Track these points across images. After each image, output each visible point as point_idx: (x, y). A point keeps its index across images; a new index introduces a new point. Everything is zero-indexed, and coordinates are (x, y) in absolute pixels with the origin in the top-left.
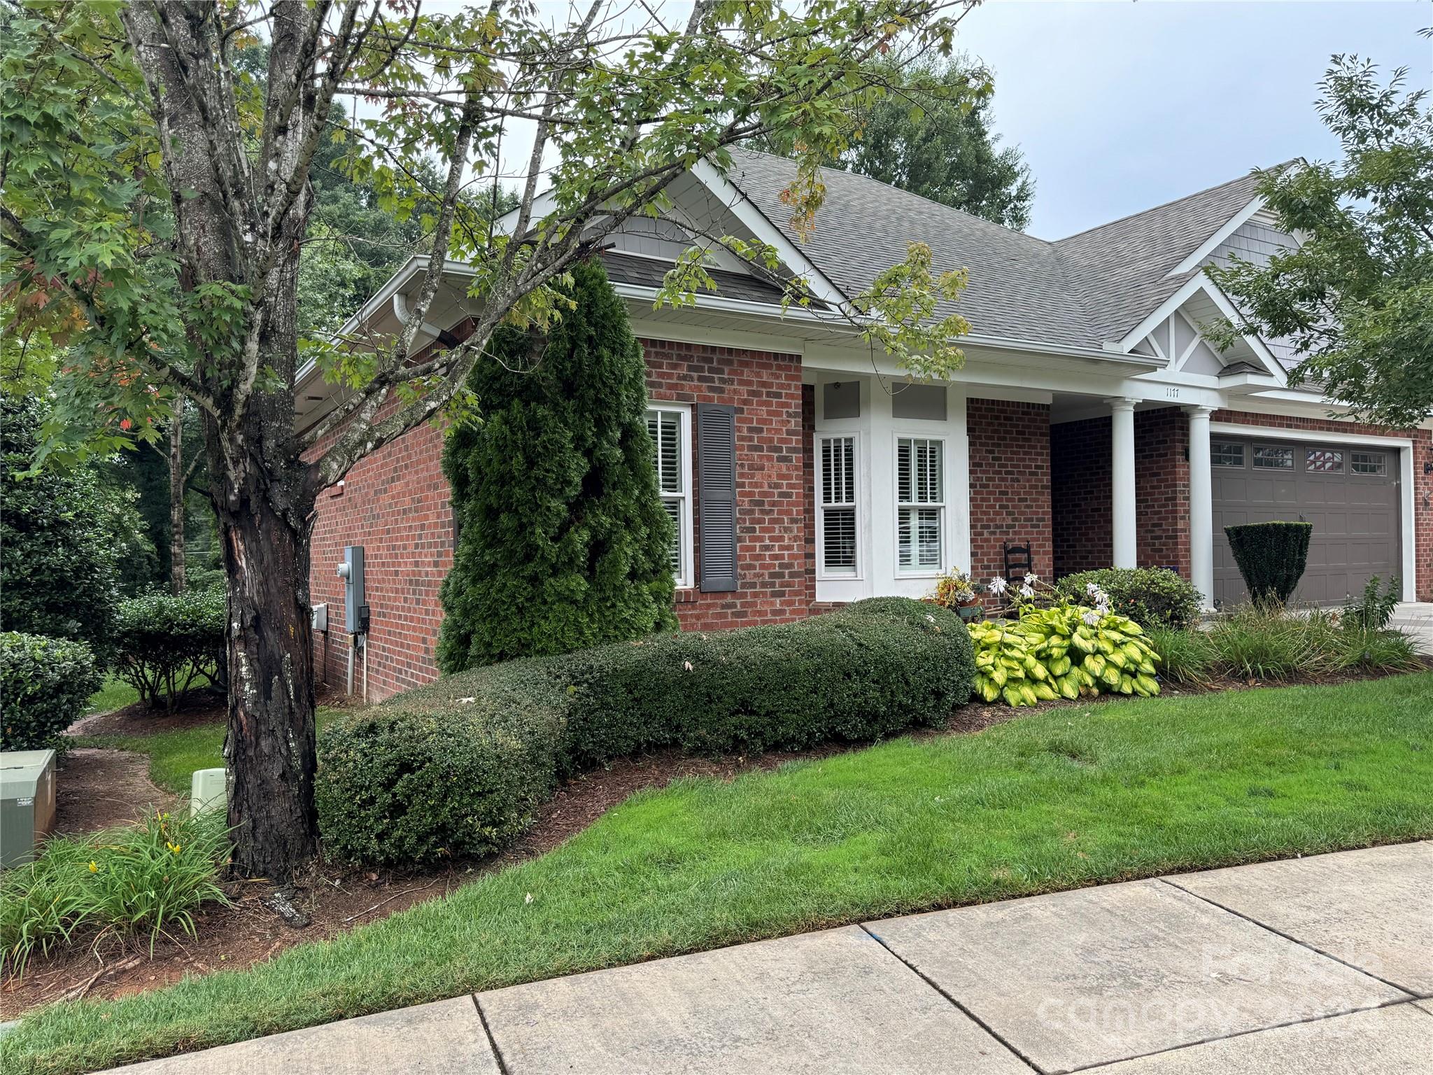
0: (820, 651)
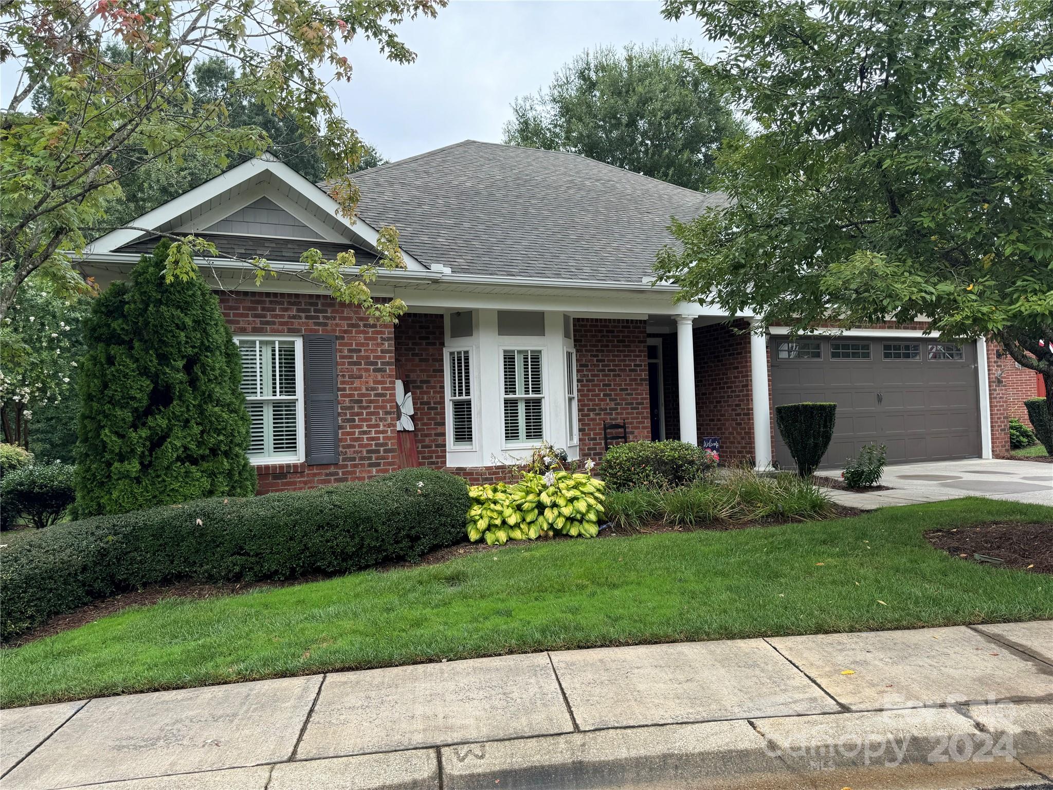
0: (299, 511)
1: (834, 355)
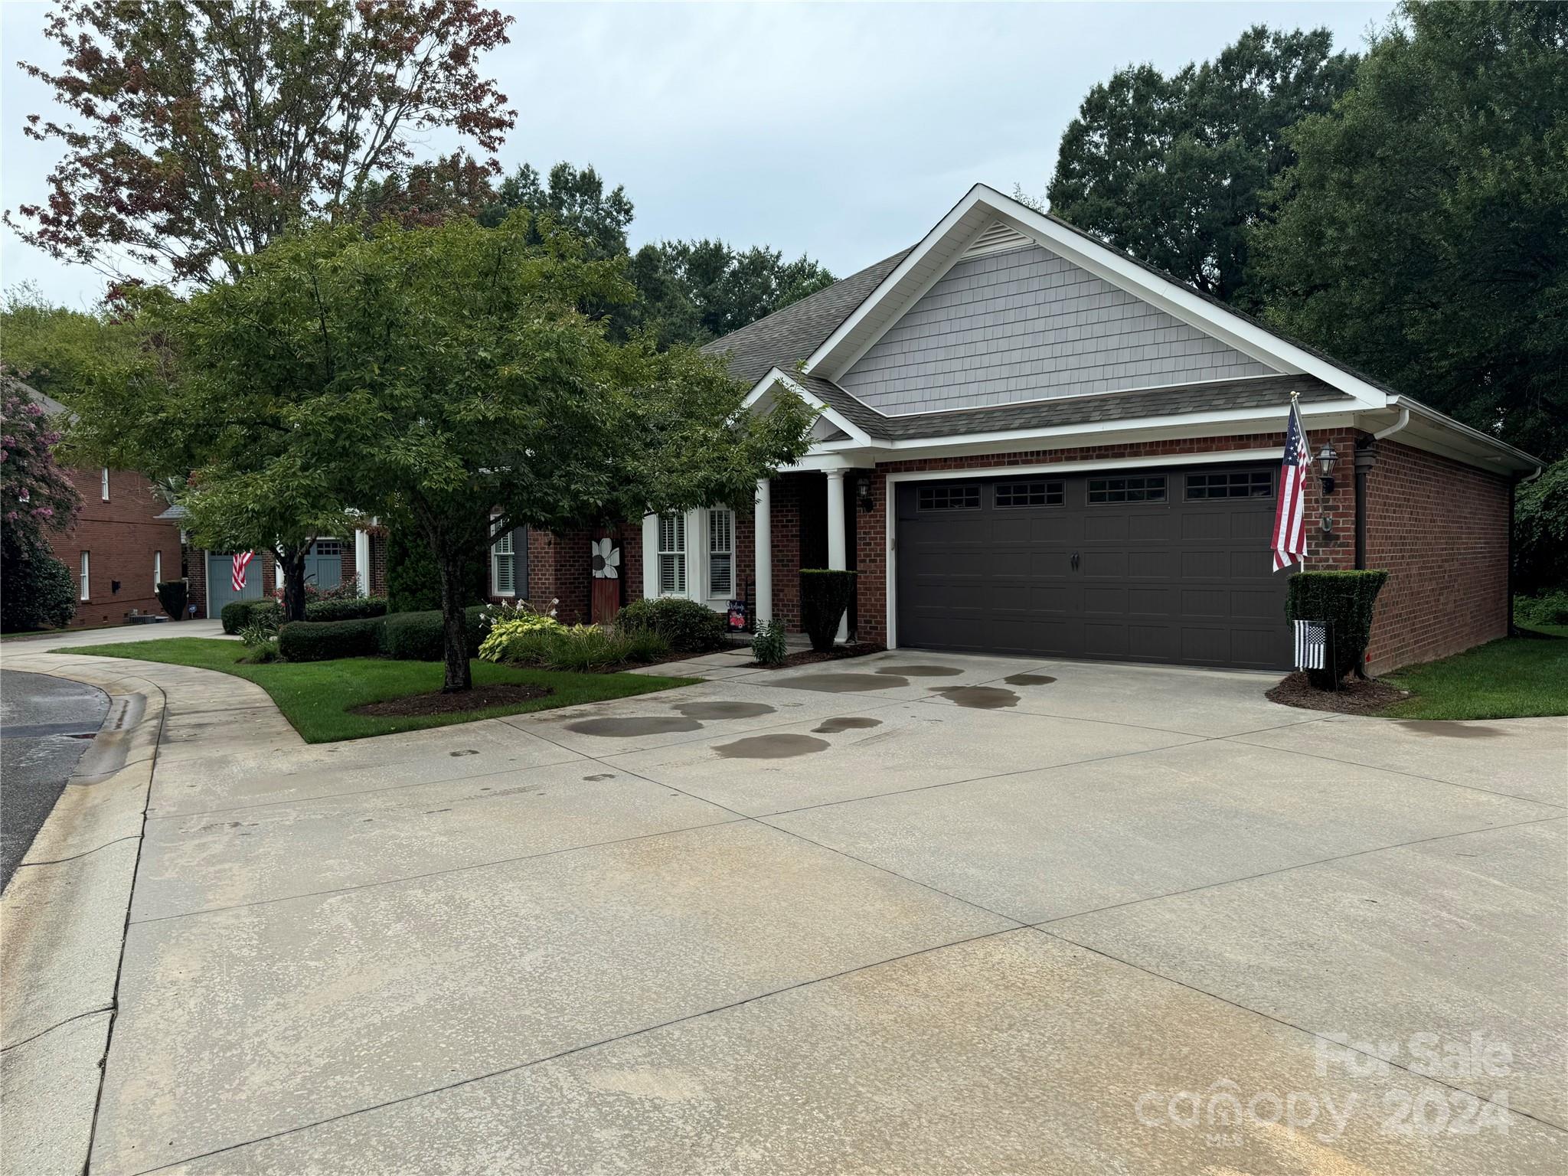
1: (1001, 502)
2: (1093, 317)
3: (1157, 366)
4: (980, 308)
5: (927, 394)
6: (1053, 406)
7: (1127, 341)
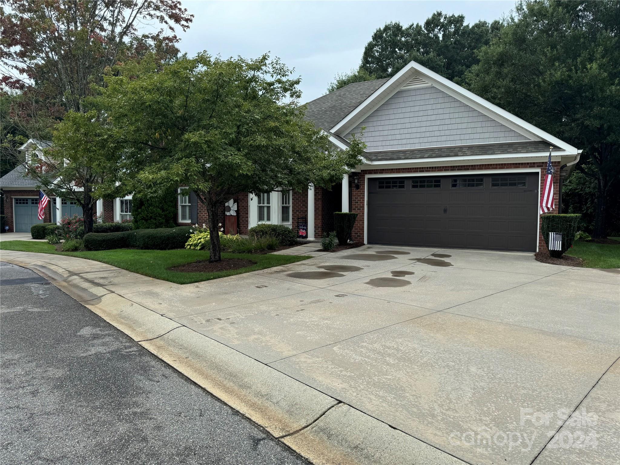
1: (414, 187)
2: (456, 115)
3: (482, 136)
4: (408, 110)
5: (384, 143)
6: (440, 149)
7: (470, 125)
